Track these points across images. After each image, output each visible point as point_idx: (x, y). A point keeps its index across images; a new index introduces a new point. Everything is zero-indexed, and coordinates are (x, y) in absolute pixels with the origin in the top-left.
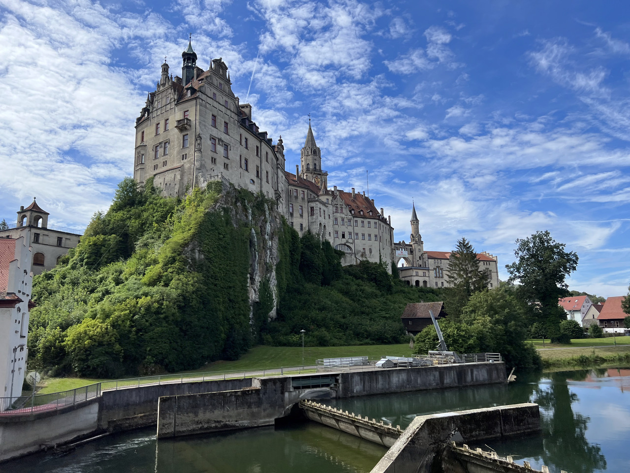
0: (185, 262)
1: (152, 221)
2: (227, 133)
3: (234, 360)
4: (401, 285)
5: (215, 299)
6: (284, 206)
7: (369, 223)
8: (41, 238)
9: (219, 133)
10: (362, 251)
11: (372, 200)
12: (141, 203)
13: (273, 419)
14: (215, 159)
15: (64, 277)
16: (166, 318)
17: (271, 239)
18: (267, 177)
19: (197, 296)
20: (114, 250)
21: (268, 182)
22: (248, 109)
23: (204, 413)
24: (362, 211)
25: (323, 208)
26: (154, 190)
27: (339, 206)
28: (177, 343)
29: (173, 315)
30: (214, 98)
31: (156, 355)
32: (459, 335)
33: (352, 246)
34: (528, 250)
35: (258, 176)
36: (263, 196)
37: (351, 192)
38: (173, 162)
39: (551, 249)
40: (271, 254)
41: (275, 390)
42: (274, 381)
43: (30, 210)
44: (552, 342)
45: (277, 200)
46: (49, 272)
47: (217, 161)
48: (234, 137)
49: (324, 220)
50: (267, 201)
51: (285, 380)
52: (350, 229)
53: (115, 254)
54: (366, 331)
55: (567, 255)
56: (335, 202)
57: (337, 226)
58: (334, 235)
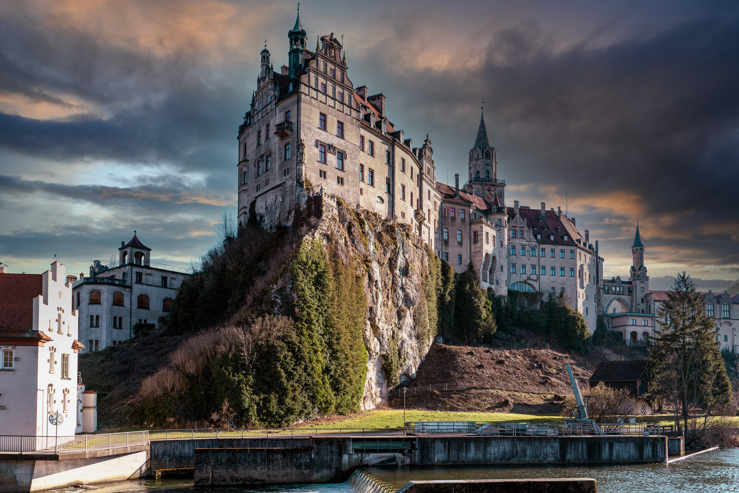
2: (341, 137)
6: (432, 232)
7: (563, 251)
8: (144, 278)
9: (330, 138)
10: (550, 290)
14: (324, 173)
17: (406, 275)
18: (404, 191)
21: (404, 198)
24: (553, 234)
25: (492, 232)
26: (255, 217)
27: (518, 229)
30: (322, 91)
33: (536, 284)
35: (389, 192)
36: (395, 218)
37: (540, 208)
38: (275, 179)
40: (404, 295)
43: (132, 245)
45: (420, 223)
47: (328, 175)
48: (351, 141)
49: (493, 248)
50: (401, 226)
52: (534, 261)
56: (512, 223)
57: (514, 257)
58: (509, 270)
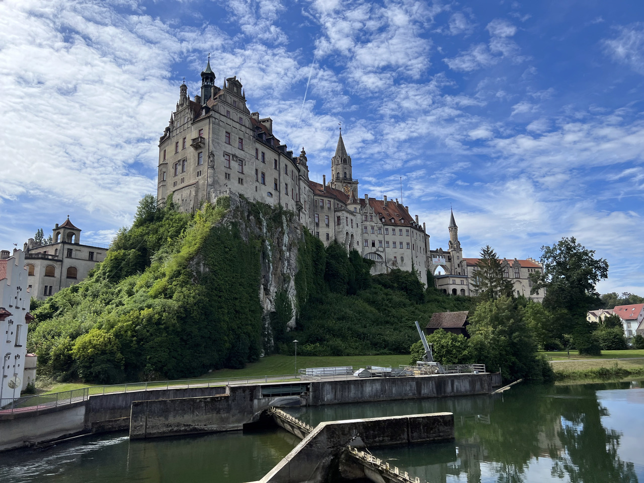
2: (241, 149)
6: (307, 217)
7: (401, 230)
8: (73, 252)
9: (233, 150)
10: (393, 259)
11: (407, 207)
12: (160, 219)
13: (241, 424)
14: (229, 175)
15: (87, 290)
16: (166, 328)
17: (289, 250)
18: (287, 188)
19: (199, 307)
20: (133, 263)
21: (287, 194)
22: (269, 123)
24: (393, 218)
25: (350, 217)
26: (173, 206)
27: (368, 214)
28: (177, 352)
29: (174, 325)
30: (227, 116)
31: (156, 363)
32: (454, 346)
33: (383, 255)
34: (555, 257)
35: (276, 189)
36: (281, 208)
37: (383, 199)
38: (190, 178)
40: (289, 265)
41: (244, 398)
42: (244, 389)
43: (63, 227)
45: (299, 211)
46: (77, 285)
47: (231, 176)
48: (249, 152)
49: (351, 229)
50: (285, 213)
51: (253, 389)
52: (381, 237)
53: (133, 267)
55: (597, 262)
56: (364, 210)
57: (366, 235)
58: (363, 244)
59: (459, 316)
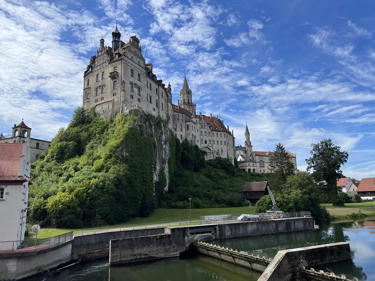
0: (117, 158)
1: (96, 133)
2: (139, 80)
3: (146, 217)
4: (240, 172)
5: (136, 180)
6: (172, 125)
7: (221, 134)
9: (135, 80)
10: (217, 151)
11: (222, 121)
12: (89, 122)
13: (178, 253)
14: (133, 96)
15: (43, 167)
16: (108, 191)
17: (165, 144)
18: (162, 107)
19: (125, 178)
20: (72, 150)
21: (163, 110)
22: (151, 66)
23: (138, 249)
24: (217, 127)
25: (194, 125)
26: (96, 115)
27: (203, 124)
28: (114, 206)
29: (112, 189)
30: (132, 60)
31: (102, 214)
32: (284, 201)
33: (211, 148)
34: (319, 150)
35: (157, 106)
36: (160, 118)
37: (210, 116)
38: (108, 97)
39: (332, 149)
40: (165, 153)
41: (179, 235)
42: (179, 229)
43: (20, 127)
44: (334, 205)
47: (134, 97)
48: (143, 83)
49: (194, 133)
50: (163, 121)
51: (184, 229)
52: (210, 138)
53: (73, 153)
54: (222, 199)
55: (342, 153)
56: (201, 122)
57: (202, 136)
58: (200, 142)
59: (262, 184)
